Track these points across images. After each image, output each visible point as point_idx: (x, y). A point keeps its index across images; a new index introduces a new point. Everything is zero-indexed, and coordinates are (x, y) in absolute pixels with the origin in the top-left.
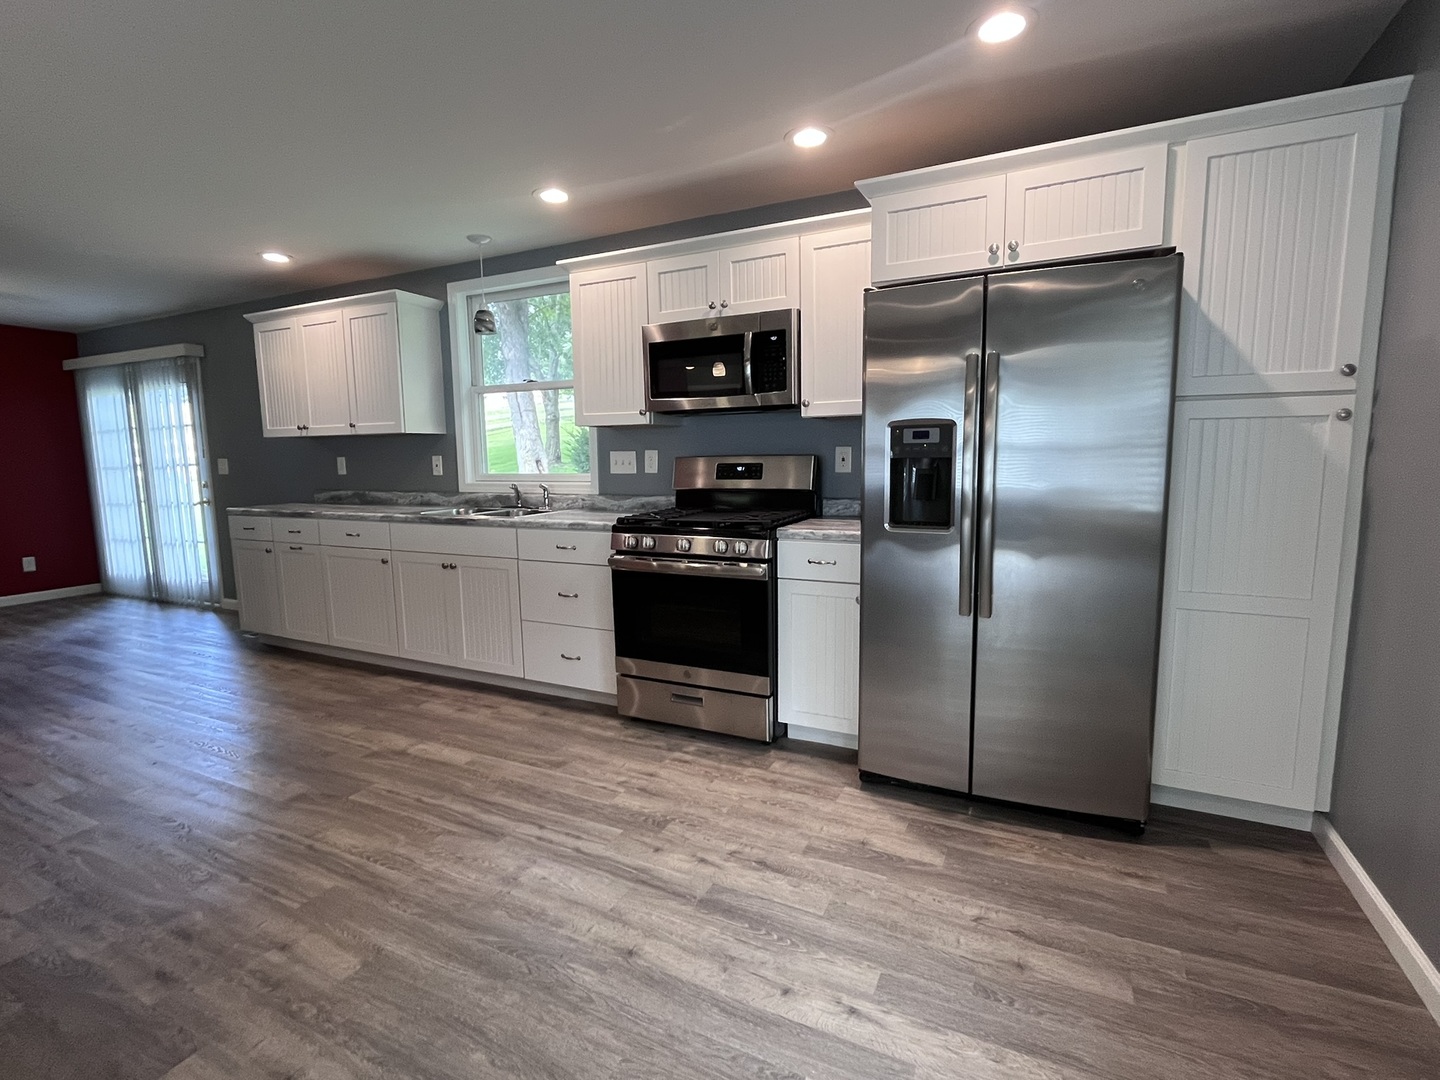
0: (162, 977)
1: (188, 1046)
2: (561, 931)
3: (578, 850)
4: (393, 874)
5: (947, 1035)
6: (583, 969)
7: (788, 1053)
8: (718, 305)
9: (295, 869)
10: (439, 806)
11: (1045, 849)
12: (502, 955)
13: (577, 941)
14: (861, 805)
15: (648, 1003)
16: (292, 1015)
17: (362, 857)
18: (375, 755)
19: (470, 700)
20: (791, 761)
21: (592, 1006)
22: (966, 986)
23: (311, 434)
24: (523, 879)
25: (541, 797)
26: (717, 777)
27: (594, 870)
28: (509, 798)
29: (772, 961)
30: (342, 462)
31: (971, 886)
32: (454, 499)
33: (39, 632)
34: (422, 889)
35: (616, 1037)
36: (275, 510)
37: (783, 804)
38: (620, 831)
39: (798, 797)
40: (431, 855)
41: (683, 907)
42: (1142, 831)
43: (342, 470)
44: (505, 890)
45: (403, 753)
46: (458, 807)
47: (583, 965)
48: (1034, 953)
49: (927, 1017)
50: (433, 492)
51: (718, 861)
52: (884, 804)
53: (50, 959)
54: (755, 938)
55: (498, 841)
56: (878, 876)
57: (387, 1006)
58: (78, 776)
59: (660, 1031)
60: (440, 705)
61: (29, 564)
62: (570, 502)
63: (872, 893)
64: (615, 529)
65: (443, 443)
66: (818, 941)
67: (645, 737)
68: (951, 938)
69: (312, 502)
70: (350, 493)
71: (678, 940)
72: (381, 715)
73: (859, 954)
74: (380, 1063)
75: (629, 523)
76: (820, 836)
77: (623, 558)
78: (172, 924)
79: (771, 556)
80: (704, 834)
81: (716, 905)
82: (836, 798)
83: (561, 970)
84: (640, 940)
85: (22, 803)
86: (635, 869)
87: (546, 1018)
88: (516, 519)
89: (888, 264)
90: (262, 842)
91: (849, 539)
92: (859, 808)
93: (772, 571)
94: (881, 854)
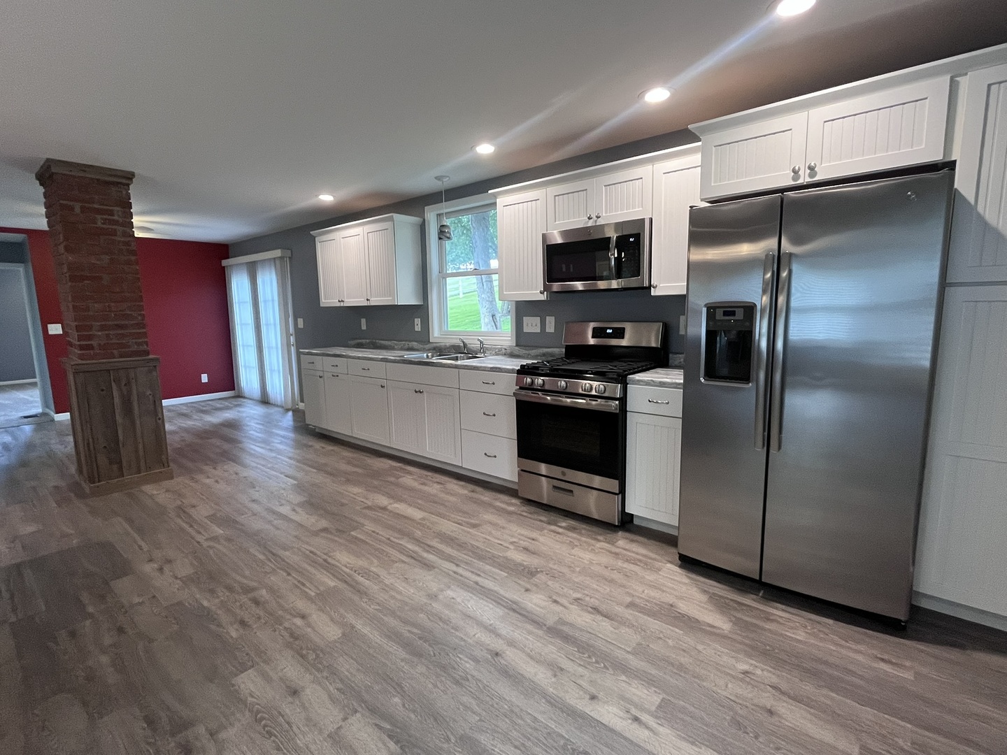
0: (243, 623)
1: (250, 664)
2: (457, 633)
3: (477, 583)
4: (367, 583)
5: (701, 749)
6: (466, 659)
7: (586, 737)
8: (594, 216)
9: (315, 572)
10: (399, 544)
11: (815, 630)
12: (420, 642)
13: (465, 641)
14: (677, 578)
15: (503, 689)
16: (302, 656)
17: (352, 570)
18: (369, 508)
19: (429, 478)
20: (632, 541)
21: (467, 683)
22: (725, 718)
23: (346, 305)
24: (441, 597)
25: (461, 546)
26: (577, 546)
27: (485, 598)
28: (441, 544)
29: (588, 675)
30: (363, 321)
31: (747, 649)
32: (427, 346)
34: (382, 595)
35: (478, 705)
36: (325, 352)
37: (619, 571)
38: (506, 575)
39: (632, 567)
40: (389, 574)
41: (537, 631)
42: (904, 628)
43: (364, 327)
44: (429, 602)
45: (384, 509)
46: (410, 546)
47: (467, 657)
48: (785, 704)
49: (689, 734)
50: (416, 341)
51: (567, 604)
52: (694, 579)
53: (193, 604)
54: (580, 658)
55: (430, 570)
56: (678, 631)
57: (352, 661)
58: (217, 504)
59: (506, 706)
60: (411, 479)
61: (204, 378)
62: (497, 350)
63: (670, 642)
64: (519, 372)
65: (420, 311)
66: (621, 667)
67: (535, 513)
68: (721, 682)
69: (346, 346)
70: (368, 341)
71: (529, 651)
72: (376, 483)
73: (650, 682)
74: (343, 693)
75: (528, 368)
76: (641, 596)
77: (523, 392)
78: (250, 595)
79: (622, 396)
80: (561, 584)
81: (558, 632)
82: (660, 570)
83: (453, 657)
84: (505, 647)
85: (190, 516)
86: (511, 601)
87: (439, 685)
88: (459, 362)
89: (713, 184)
90: (300, 553)
91: (676, 386)
92: (675, 580)
93: (622, 406)
94: (683, 616)
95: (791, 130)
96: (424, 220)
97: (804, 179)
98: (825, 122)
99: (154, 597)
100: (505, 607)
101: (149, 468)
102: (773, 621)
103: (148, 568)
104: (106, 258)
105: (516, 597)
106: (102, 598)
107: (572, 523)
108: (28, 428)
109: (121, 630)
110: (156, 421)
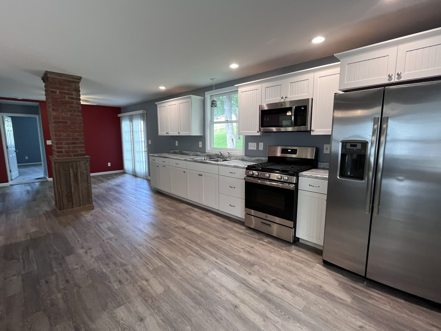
0: (120, 282)
1: (122, 303)
2: (217, 294)
3: (226, 268)
4: (176, 265)
8: (284, 97)
9: (153, 258)
10: (191, 246)
11: (395, 306)
12: (200, 298)
13: (221, 298)
14: (322, 272)
15: (239, 325)
16: (146, 301)
17: (169, 258)
18: (177, 227)
19: (204, 214)
20: (299, 251)
21: (222, 321)
23: (169, 135)
24: (209, 274)
25: (219, 249)
26: (273, 252)
27: (230, 276)
28: (209, 247)
29: (281, 322)
30: (177, 142)
32: (204, 154)
33: (110, 182)
34: (182, 271)
36: (160, 156)
37: (294, 266)
38: (240, 265)
39: (300, 265)
40: (186, 261)
41: (254, 295)
43: (177, 145)
44: (204, 277)
45: (184, 228)
46: (195, 247)
47: (222, 307)
50: (199, 152)
51: (269, 282)
52: (331, 273)
53: (99, 270)
54: (276, 312)
55: (204, 261)
56: (324, 301)
57: (168, 305)
58: (111, 222)
60: (196, 214)
61: (109, 164)
62: (236, 157)
63: (321, 307)
64: (247, 169)
65: (202, 138)
66: (297, 319)
67: (252, 234)
69: (169, 153)
70: (178, 151)
71: (251, 306)
72: (180, 215)
74: (164, 322)
75: (251, 167)
76: (305, 280)
77: (249, 178)
78: (124, 267)
79: (296, 182)
80: (266, 271)
81: (265, 297)
82: (313, 267)
83: (215, 307)
84: (240, 303)
85: (100, 228)
86: (242, 279)
87: (208, 321)
88: (219, 163)
89: (345, 83)
90: (147, 248)
91: (324, 179)
92: (321, 273)
93: (296, 187)
94: (326, 292)
95: (388, 56)
96: (205, 98)
97: (395, 80)
98: (407, 52)
99: (83, 266)
100: (239, 281)
101: (84, 205)
102: (372, 299)
103: (81, 251)
104: (69, 114)
105: (244, 277)
106: (61, 264)
107: (270, 240)
108: (37, 184)
109: (67, 281)
110: (88, 184)
